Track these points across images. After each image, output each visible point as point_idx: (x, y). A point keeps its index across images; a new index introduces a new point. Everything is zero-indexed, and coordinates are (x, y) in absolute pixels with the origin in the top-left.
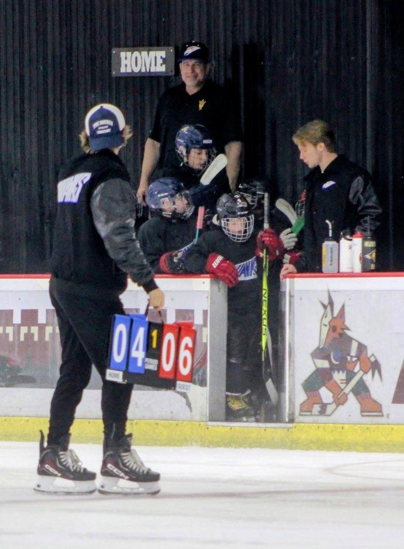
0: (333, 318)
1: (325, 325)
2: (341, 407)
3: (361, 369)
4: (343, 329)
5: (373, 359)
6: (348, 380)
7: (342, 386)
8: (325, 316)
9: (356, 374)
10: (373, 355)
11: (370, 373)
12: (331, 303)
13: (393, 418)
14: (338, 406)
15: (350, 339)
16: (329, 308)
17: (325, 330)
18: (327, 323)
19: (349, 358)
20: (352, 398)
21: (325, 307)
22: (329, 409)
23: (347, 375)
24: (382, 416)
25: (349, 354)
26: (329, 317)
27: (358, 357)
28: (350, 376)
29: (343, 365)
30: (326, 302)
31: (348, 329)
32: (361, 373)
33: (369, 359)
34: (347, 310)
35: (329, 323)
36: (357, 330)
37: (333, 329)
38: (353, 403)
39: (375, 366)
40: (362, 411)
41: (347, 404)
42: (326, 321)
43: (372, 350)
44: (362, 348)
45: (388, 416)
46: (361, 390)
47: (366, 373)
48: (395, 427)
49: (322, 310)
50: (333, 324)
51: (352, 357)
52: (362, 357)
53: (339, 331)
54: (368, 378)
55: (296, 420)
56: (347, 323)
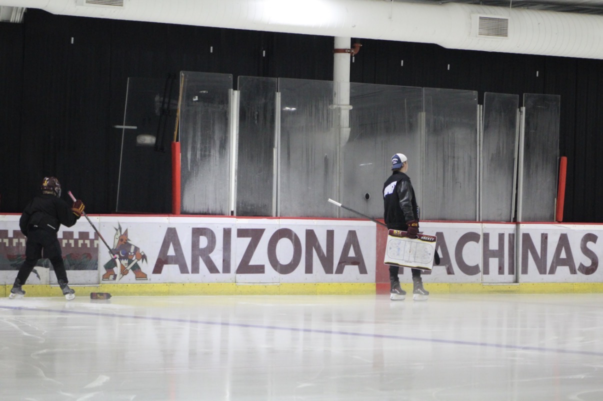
0: (121, 235)
1: (117, 238)
2: (125, 276)
3: (136, 258)
4: (126, 240)
5: (142, 254)
6: (129, 264)
7: (126, 266)
8: (117, 234)
9: (133, 261)
10: (143, 252)
11: (141, 260)
12: (120, 228)
13: (152, 281)
14: (123, 275)
15: (130, 245)
16: (119, 231)
17: (117, 241)
18: (118, 238)
19: (130, 253)
20: (131, 272)
21: (117, 230)
22: (118, 278)
23: (129, 261)
24: (147, 280)
25: (130, 252)
26: (119, 235)
27: (135, 252)
28: (130, 262)
29: (126, 256)
30: (117, 228)
31: (129, 240)
32: (136, 260)
33: (140, 254)
34: (129, 231)
35: (119, 237)
36: (134, 240)
37: (121, 240)
38: (131, 274)
39: (144, 257)
40: (136, 278)
41: (128, 275)
42: (118, 236)
43: (143, 249)
44: (136, 249)
45: (150, 280)
46: (136, 268)
47: (139, 260)
48: (155, 285)
49: (115, 231)
50: (121, 238)
51: (131, 253)
52: (136, 253)
53: (124, 241)
54: (140, 263)
55: (101, 283)
56: (129, 237)
